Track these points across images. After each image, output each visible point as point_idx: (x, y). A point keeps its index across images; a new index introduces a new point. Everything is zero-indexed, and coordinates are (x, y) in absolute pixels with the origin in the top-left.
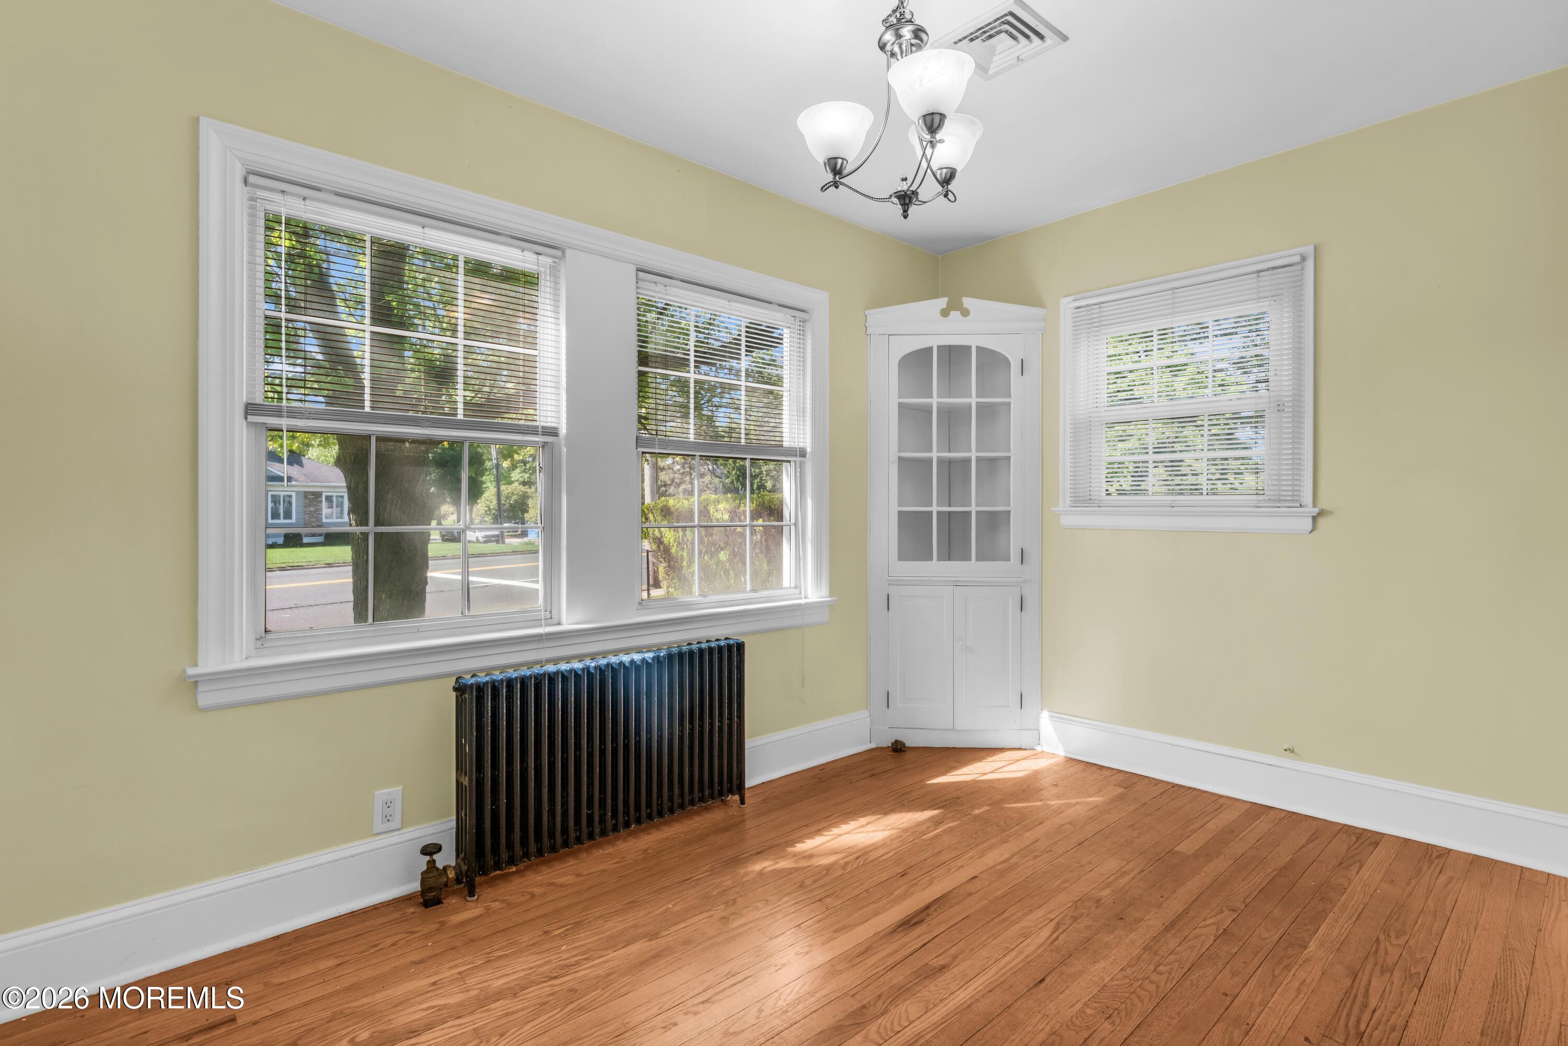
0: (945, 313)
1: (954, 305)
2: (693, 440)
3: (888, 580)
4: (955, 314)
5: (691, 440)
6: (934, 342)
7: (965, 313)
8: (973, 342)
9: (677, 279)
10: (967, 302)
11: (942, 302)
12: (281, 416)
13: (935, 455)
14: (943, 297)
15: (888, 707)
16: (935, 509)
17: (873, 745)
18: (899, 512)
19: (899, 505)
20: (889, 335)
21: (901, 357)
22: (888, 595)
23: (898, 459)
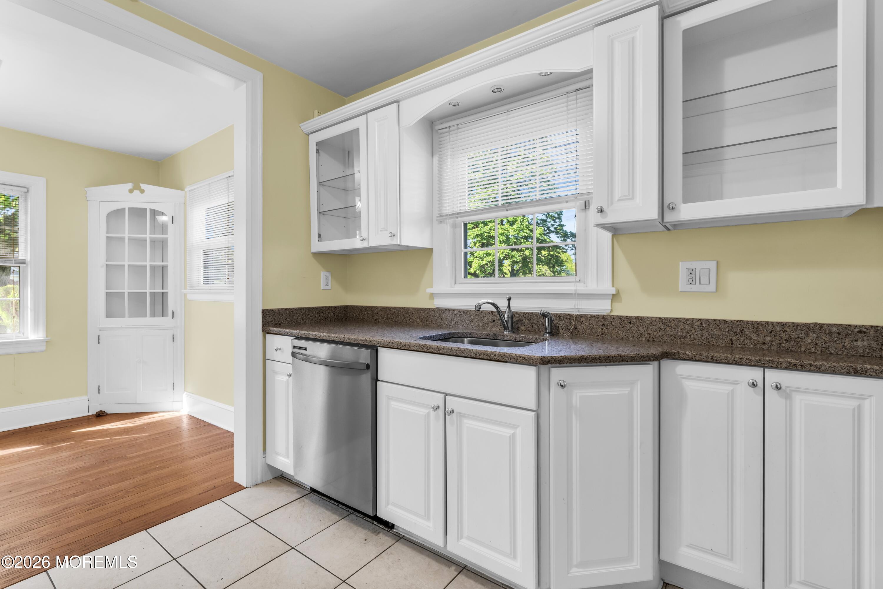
0: (131, 191)
1: (137, 187)
3: (99, 328)
4: (136, 192)
6: (126, 206)
7: (142, 191)
8: (148, 206)
10: (143, 186)
11: (130, 186)
13: (126, 263)
14: (130, 183)
15: (99, 394)
16: (126, 291)
17: (90, 414)
18: (107, 293)
19: (107, 289)
20: (100, 201)
21: (108, 213)
22: (99, 336)
23: (106, 265)
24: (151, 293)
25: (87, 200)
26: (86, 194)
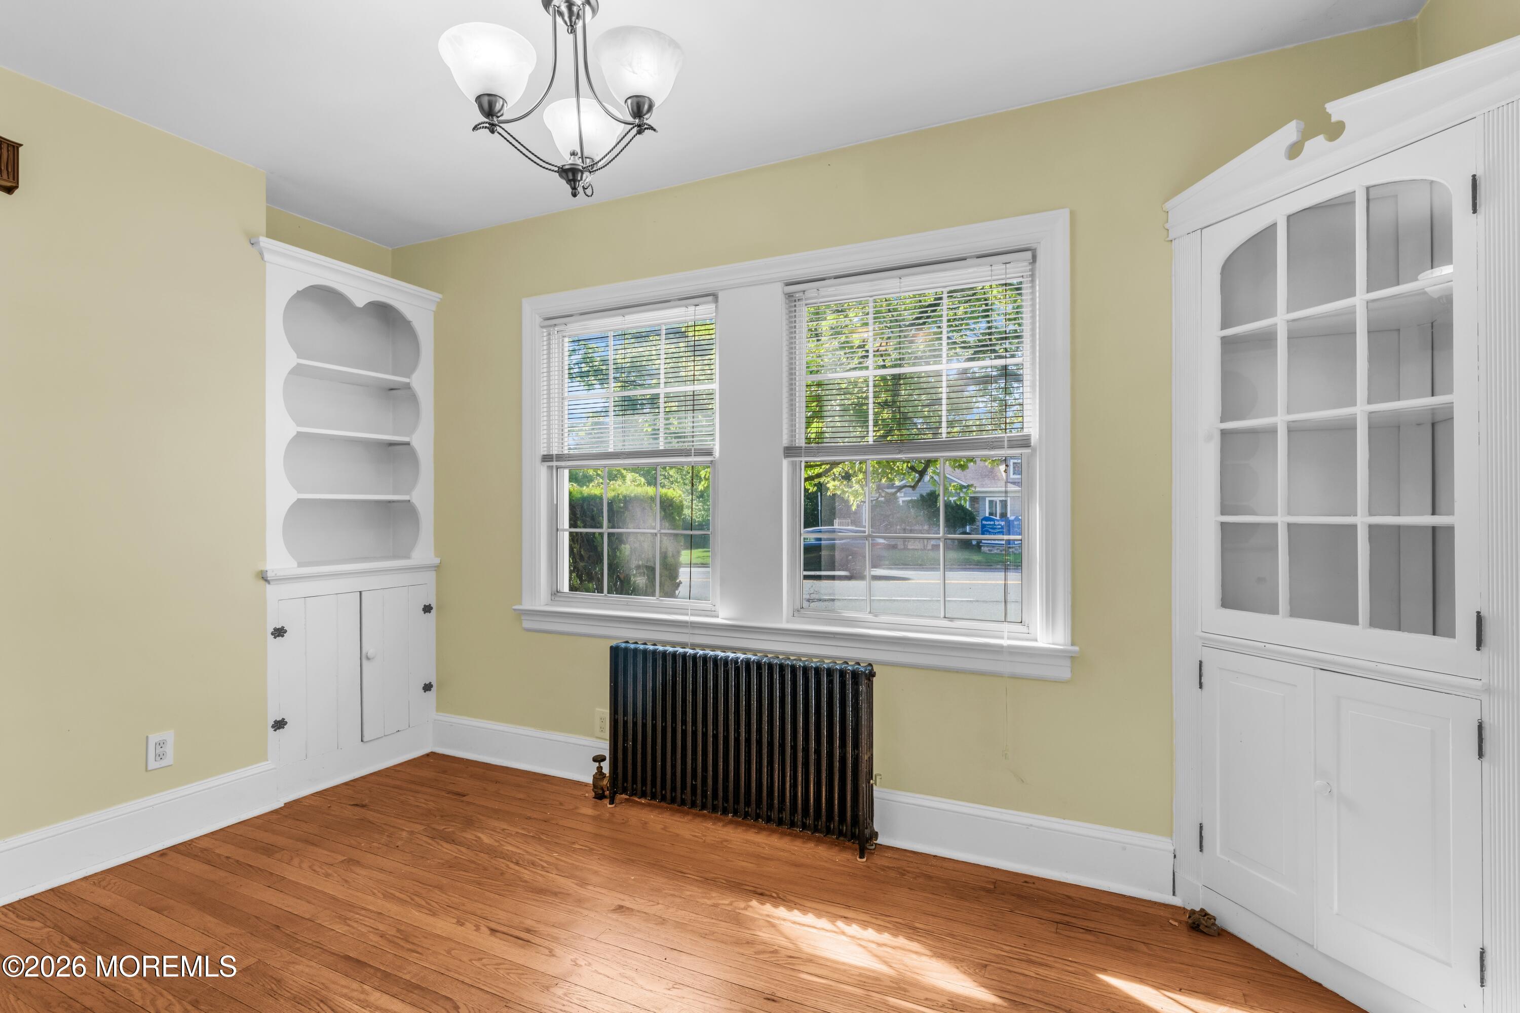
0: (1294, 151)
1: (1314, 126)
2: (872, 443)
3: (1201, 638)
4: (1318, 143)
5: (870, 443)
6: (1279, 213)
7: (1335, 131)
9: (830, 278)
10: (1336, 109)
11: (1289, 132)
12: (552, 461)
13: (1281, 419)
14: (1293, 120)
15: (1201, 850)
16: (1281, 519)
17: (1177, 901)
18: (1223, 524)
19: (1223, 513)
20: (1202, 229)
21: (1225, 259)
22: (1201, 662)
23: (1219, 433)
24: (1373, 529)
25: (1170, 238)
26: (1167, 222)
